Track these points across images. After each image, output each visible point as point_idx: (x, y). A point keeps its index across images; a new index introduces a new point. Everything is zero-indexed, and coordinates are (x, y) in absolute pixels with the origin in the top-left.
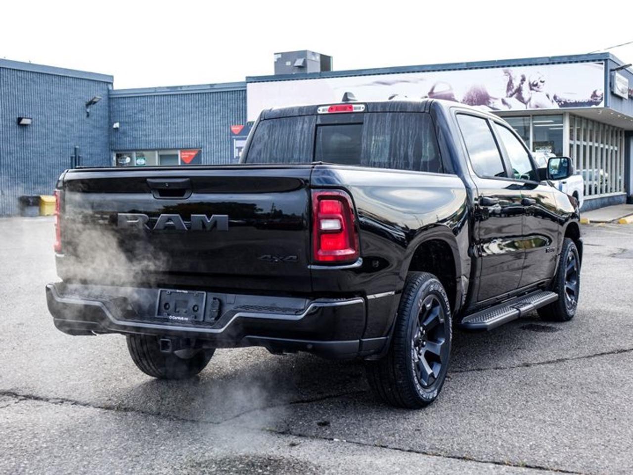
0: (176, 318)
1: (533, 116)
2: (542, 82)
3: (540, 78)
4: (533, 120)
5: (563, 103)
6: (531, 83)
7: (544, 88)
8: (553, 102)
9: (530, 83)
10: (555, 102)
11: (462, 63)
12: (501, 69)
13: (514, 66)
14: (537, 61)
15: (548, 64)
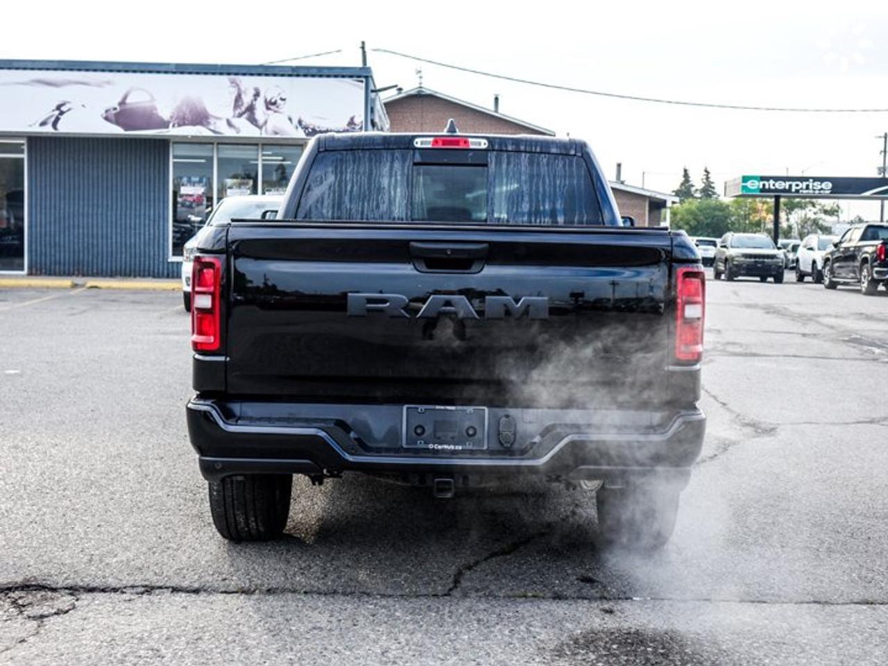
0: (440, 447)
1: (263, 145)
2: (283, 100)
3: (279, 94)
4: (263, 150)
5: (310, 130)
6: (268, 100)
7: (285, 108)
8: (297, 128)
9: (266, 100)
10: (300, 128)
11: (169, 64)
12: (225, 78)
13: (244, 74)
14: (276, 71)
15: (290, 75)
